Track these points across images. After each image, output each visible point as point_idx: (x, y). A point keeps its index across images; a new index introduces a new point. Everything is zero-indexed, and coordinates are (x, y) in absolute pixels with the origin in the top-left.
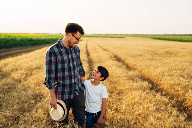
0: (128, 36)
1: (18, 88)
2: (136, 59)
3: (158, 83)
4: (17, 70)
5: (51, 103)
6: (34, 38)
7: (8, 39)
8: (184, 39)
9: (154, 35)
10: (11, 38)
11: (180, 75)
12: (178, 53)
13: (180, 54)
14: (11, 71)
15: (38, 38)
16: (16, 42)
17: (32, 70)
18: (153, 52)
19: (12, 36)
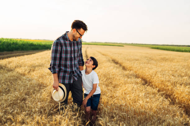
0: (126, 45)
1: (23, 79)
2: (133, 62)
3: (151, 81)
4: (21, 66)
5: (54, 86)
6: (35, 43)
7: (10, 42)
8: (182, 50)
9: (153, 45)
10: (13, 41)
11: (171, 74)
12: (173, 59)
13: (176, 60)
14: (15, 67)
15: (39, 43)
16: (17, 46)
17: (35, 67)
18: (150, 58)
19: (13, 40)
